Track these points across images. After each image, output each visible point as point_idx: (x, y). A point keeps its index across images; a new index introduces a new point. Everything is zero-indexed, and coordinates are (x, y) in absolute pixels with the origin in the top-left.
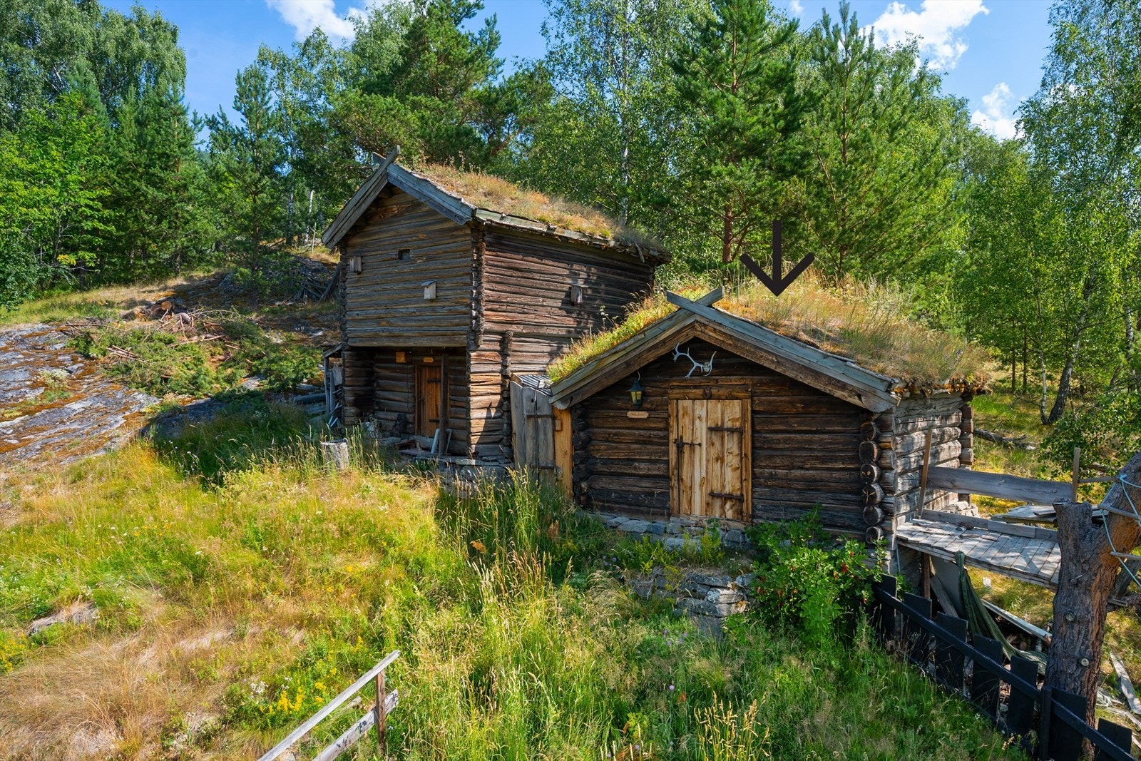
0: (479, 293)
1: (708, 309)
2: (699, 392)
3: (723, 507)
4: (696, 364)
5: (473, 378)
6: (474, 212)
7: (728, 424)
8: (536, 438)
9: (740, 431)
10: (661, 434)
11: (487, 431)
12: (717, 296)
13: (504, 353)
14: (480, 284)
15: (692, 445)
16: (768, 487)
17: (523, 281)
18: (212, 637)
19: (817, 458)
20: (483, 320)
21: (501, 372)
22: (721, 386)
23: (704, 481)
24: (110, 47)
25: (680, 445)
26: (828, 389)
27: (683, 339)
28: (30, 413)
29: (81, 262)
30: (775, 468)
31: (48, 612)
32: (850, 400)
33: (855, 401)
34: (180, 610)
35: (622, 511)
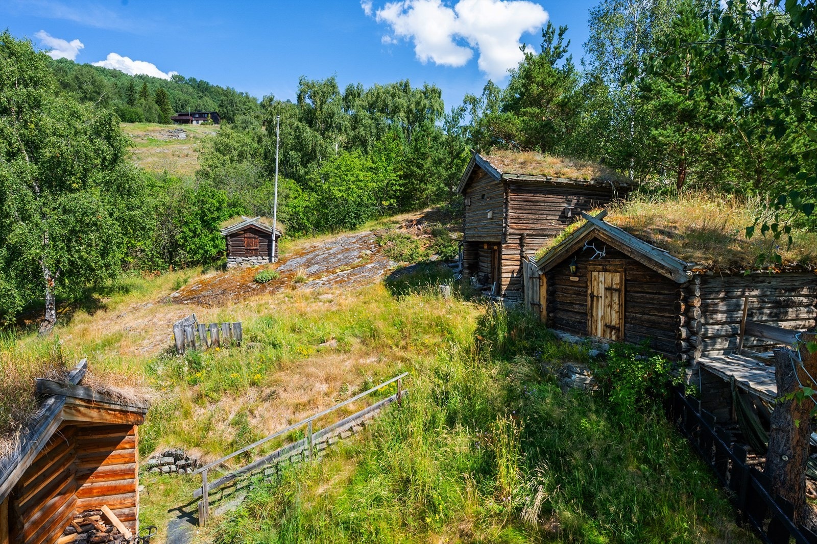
0: (507, 215)
1: (599, 222)
2: (601, 267)
3: (611, 333)
4: (598, 252)
5: (503, 257)
6: (502, 175)
7: (614, 287)
8: (533, 289)
9: (619, 290)
10: (584, 289)
11: (511, 284)
12: (604, 214)
13: (521, 245)
14: (507, 210)
15: (598, 297)
16: (632, 324)
17: (533, 207)
18: (371, 360)
19: (656, 309)
20: (508, 228)
21: (520, 254)
22: (611, 265)
23: (603, 317)
24: (413, 106)
25: (592, 296)
26: (655, 268)
27: (590, 238)
28: (354, 268)
29: (391, 204)
30: (636, 313)
31: (323, 342)
32: (666, 275)
33: (668, 276)
34: (364, 348)
35: (568, 331)
